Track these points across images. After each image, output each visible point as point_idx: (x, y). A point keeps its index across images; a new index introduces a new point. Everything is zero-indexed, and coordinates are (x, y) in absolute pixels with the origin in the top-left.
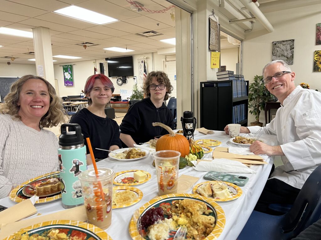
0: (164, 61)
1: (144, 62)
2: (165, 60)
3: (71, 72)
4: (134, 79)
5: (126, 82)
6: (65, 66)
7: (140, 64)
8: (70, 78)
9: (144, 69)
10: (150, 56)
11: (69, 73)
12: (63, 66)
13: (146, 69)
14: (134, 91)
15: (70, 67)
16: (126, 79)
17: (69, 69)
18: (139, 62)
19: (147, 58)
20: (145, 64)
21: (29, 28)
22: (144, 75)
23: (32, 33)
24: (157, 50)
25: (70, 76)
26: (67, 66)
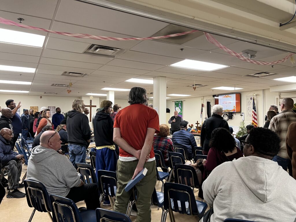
0: (277, 99)
1: (254, 99)
2: (278, 97)
3: (181, 107)
4: (242, 115)
5: (233, 118)
6: (177, 102)
7: (249, 100)
8: (180, 112)
9: (253, 106)
10: (261, 93)
11: (179, 108)
12: (175, 102)
13: (256, 106)
14: (240, 128)
15: (180, 102)
16: (232, 116)
17: (180, 104)
18: (248, 99)
19: (257, 95)
20: (255, 101)
21: (151, 78)
22: (253, 112)
23: (153, 81)
24: (269, 87)
25: (180, 110)
26: (178, 101)
